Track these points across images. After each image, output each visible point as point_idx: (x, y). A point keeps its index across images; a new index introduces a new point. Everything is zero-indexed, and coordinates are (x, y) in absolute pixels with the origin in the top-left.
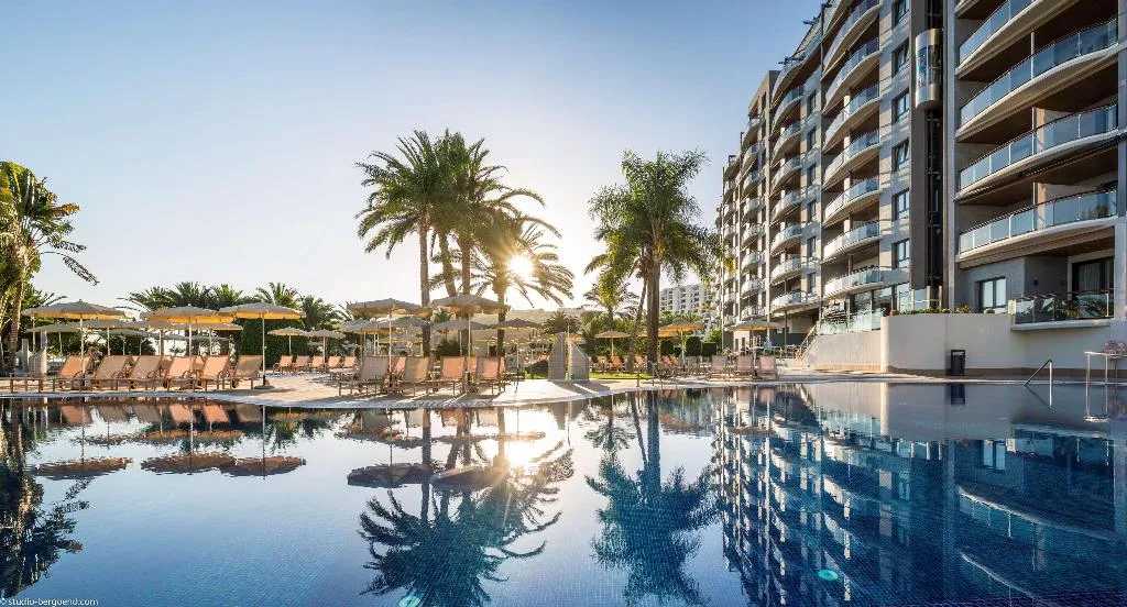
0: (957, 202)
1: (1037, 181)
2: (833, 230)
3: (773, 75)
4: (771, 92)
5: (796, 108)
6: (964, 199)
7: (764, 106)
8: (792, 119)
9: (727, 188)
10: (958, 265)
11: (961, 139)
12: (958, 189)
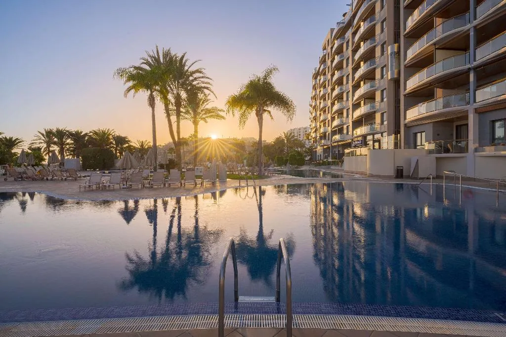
0: (405, 95)
1: (437, 88)
2: (356, 106)
3: (332, 30)
4: (331, 37)
5: (341, 46)
6: (408, 94)
7: (328, 45)
8: (339, 51)
9: (314, 83)
10: (405, 125)
11: (407, 66)
12: (405, 89)
